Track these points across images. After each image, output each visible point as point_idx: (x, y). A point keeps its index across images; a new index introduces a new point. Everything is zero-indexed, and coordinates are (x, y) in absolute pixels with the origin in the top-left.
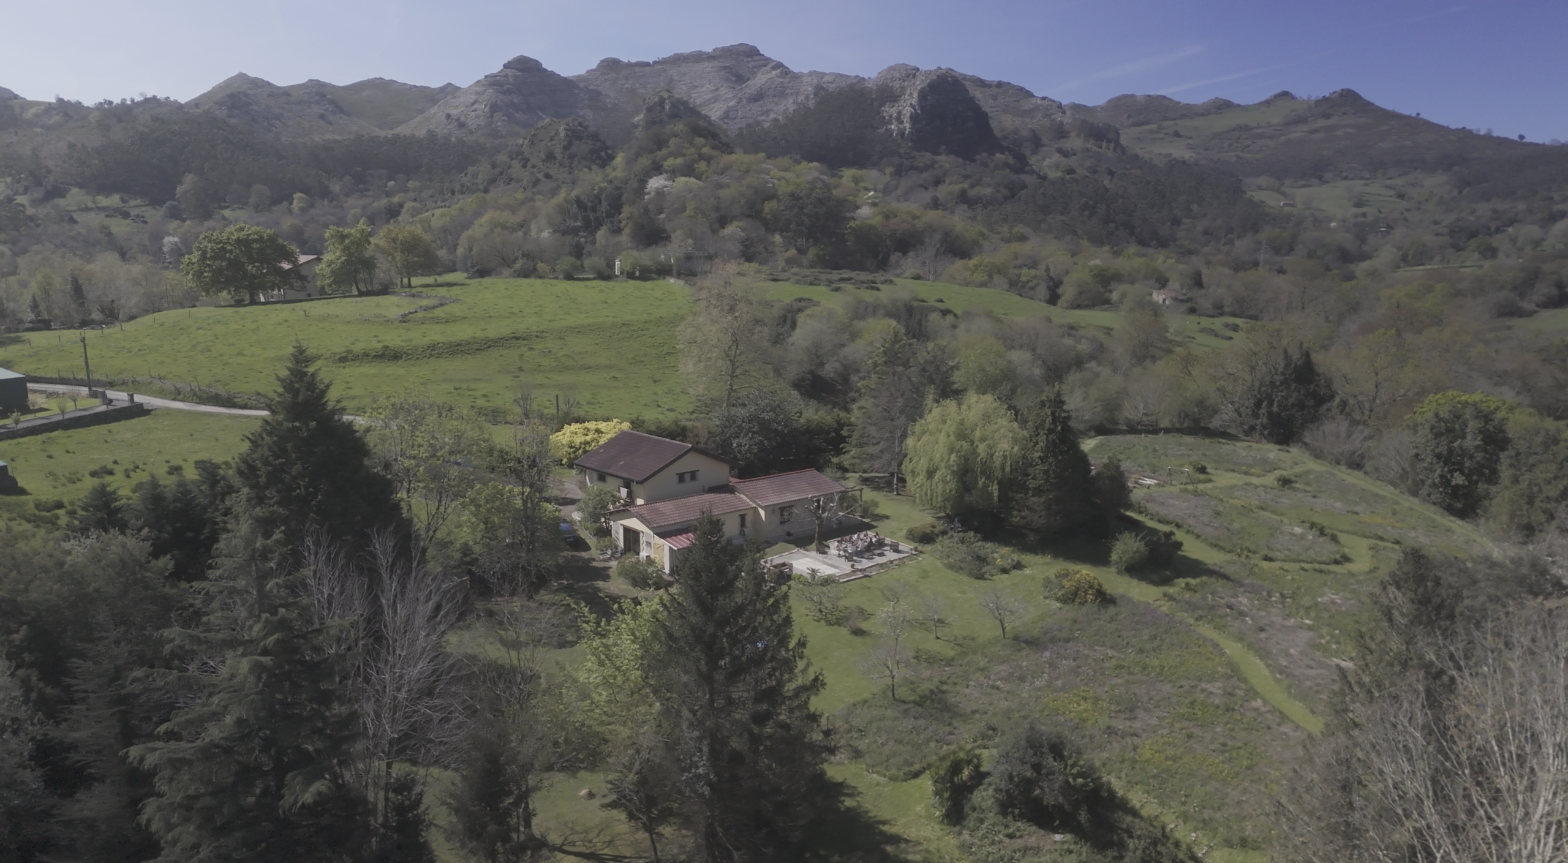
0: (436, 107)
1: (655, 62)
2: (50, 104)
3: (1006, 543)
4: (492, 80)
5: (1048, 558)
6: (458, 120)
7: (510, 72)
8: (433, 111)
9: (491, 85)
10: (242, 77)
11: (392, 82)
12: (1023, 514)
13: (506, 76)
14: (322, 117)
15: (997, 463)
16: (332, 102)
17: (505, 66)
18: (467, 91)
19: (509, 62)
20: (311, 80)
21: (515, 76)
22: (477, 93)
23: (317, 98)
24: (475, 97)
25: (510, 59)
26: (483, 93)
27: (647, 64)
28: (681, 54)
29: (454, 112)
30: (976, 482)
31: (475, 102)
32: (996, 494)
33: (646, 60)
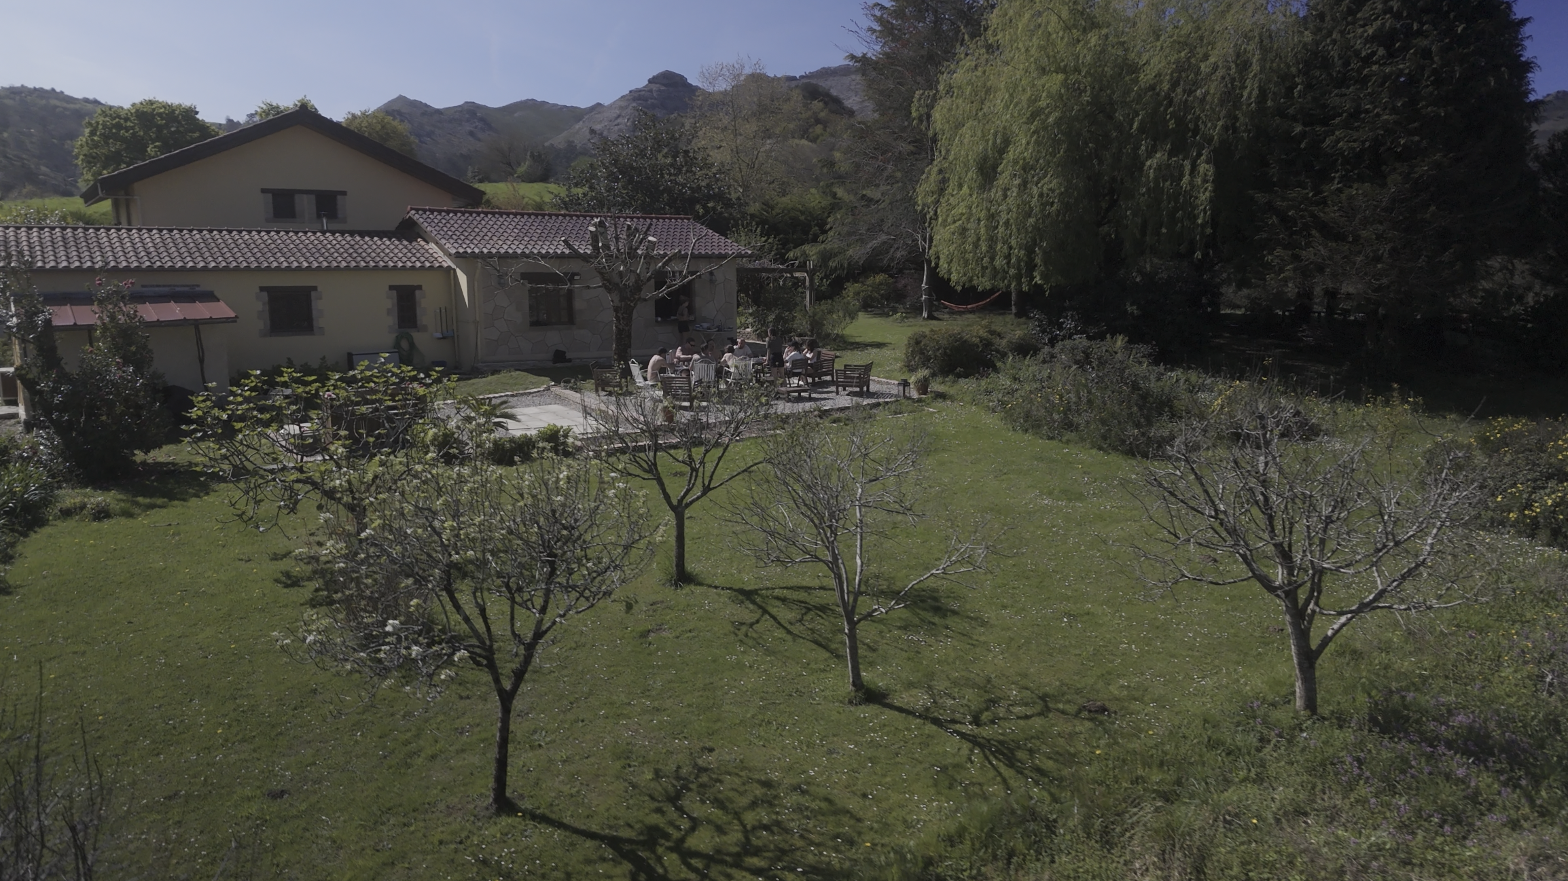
0: (581, 123)
1: (802, 77)
2: (220, 125)
3: (1237, 368)
4: (636, 95)
5: (1402, 412)
6: (601, 134)
7: (654, 87)
8: (577, 127)
9: (634, 99)
10: (401, 99)
11: (544, 103)
12: (1307, 254)
13: (651, 91)
14: (471, 134)
15: (1213, 89)
16: (482, 120)
17: (650, 81)
18: (611, 106)
19: (654, 77)
20: (466, 103)
21: (659, 91)
22: (621, 108)
23: (467, 116)
24: (618, 112)
25: (655, 74)
26: (627, 107)
27: (794, 78)
28: (829, 68)
29: (598, 127)
30: (1137, 166)
31: (619, 116)
32: (1204, 197)
33: (792, 75)
